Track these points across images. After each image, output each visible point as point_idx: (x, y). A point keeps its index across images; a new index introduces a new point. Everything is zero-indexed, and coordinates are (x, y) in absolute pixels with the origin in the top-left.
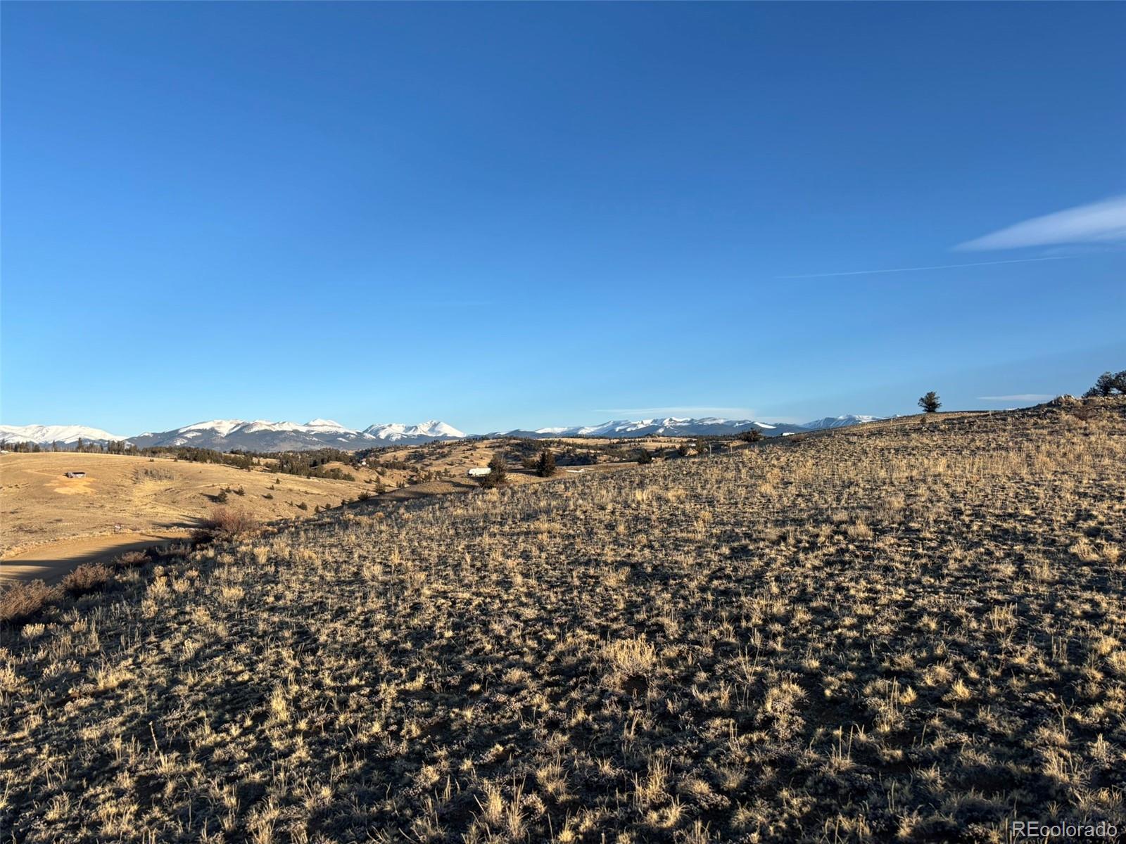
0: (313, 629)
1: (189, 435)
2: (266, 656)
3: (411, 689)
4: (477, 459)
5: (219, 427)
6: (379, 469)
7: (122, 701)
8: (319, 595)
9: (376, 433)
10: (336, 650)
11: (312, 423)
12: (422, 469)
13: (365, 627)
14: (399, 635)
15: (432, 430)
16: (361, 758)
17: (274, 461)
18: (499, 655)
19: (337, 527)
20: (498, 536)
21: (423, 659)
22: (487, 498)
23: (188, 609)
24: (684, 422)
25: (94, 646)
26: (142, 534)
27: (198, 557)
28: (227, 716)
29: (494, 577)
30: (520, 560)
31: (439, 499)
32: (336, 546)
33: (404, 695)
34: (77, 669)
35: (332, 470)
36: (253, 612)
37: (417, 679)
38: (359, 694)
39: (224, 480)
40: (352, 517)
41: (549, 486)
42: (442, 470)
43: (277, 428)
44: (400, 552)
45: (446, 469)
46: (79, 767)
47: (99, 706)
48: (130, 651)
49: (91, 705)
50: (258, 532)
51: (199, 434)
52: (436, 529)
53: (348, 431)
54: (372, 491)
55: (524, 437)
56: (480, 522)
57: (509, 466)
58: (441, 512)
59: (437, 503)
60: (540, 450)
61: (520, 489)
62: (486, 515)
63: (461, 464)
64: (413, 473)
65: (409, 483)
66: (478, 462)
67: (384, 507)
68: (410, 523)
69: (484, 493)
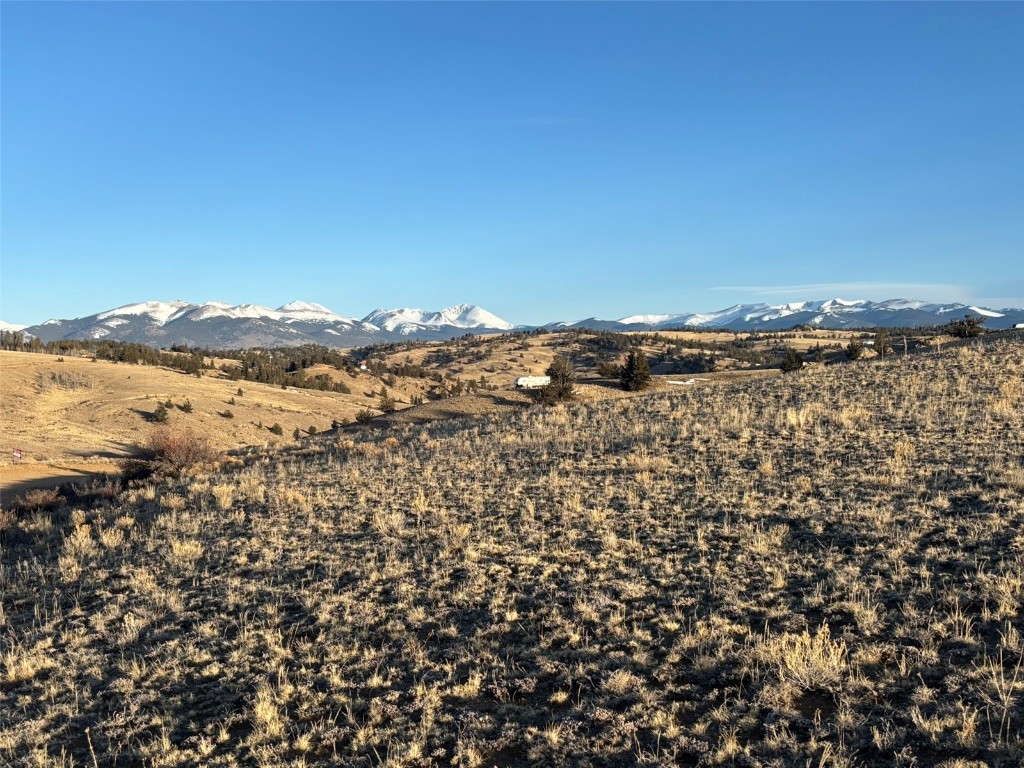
0: (308, 603)
1: (112, 324)
2: (242, 640)
3: (462, 695)
4: (529, 363)
5: (154, 312)
6: (386, 376)
7: (42, 698)
8: (313, 554)
9: (380, 322)
10: (345, 634)
11: (288, 307)
12: (448, 376)
13: (386, 603)
14: (437, 616)
15: (462, 318)
17: (234, 362)
18: (592, 650)
19: (330, 458)
20: (572, 475)
21: (477, 652)
22: (550, 419)
23: (123, 571)
24: (856, 306)
26: (50, 466)
27: (133, 499)
28: (193, 726)
29: (573, 535)
30: (611, 511)
31: (477, 420)
32: (332, 485)
33: (452, 705)
35: (317, 377)
36: (217, 578)
37: (470, 680)
38: (384, 700)
39: (162, 389)
40: (351, 444)
41: (646, 402)
42: (477, 378)
43: (238, 314)
44: (427, 496)
45: (483, 378)
47: (12, 704)
48: (48, 628)
50: (217, 464)
51: (125, 322)
52: (478, 464)
53: (340, 319)
54: (376, 409)
55: (601, 329)
56: (542, 454)
57: (578, 374)
58: (483, 439)
59: (475, 426)
60: (626, 350)
61: (600, 407)
62: (551, 445)
63: (506, 369)
64: (434, 383)
65: (428, 398)
66: (531, 367)
67: (396, 430)
68: (437, 454)
69: (544, 413)
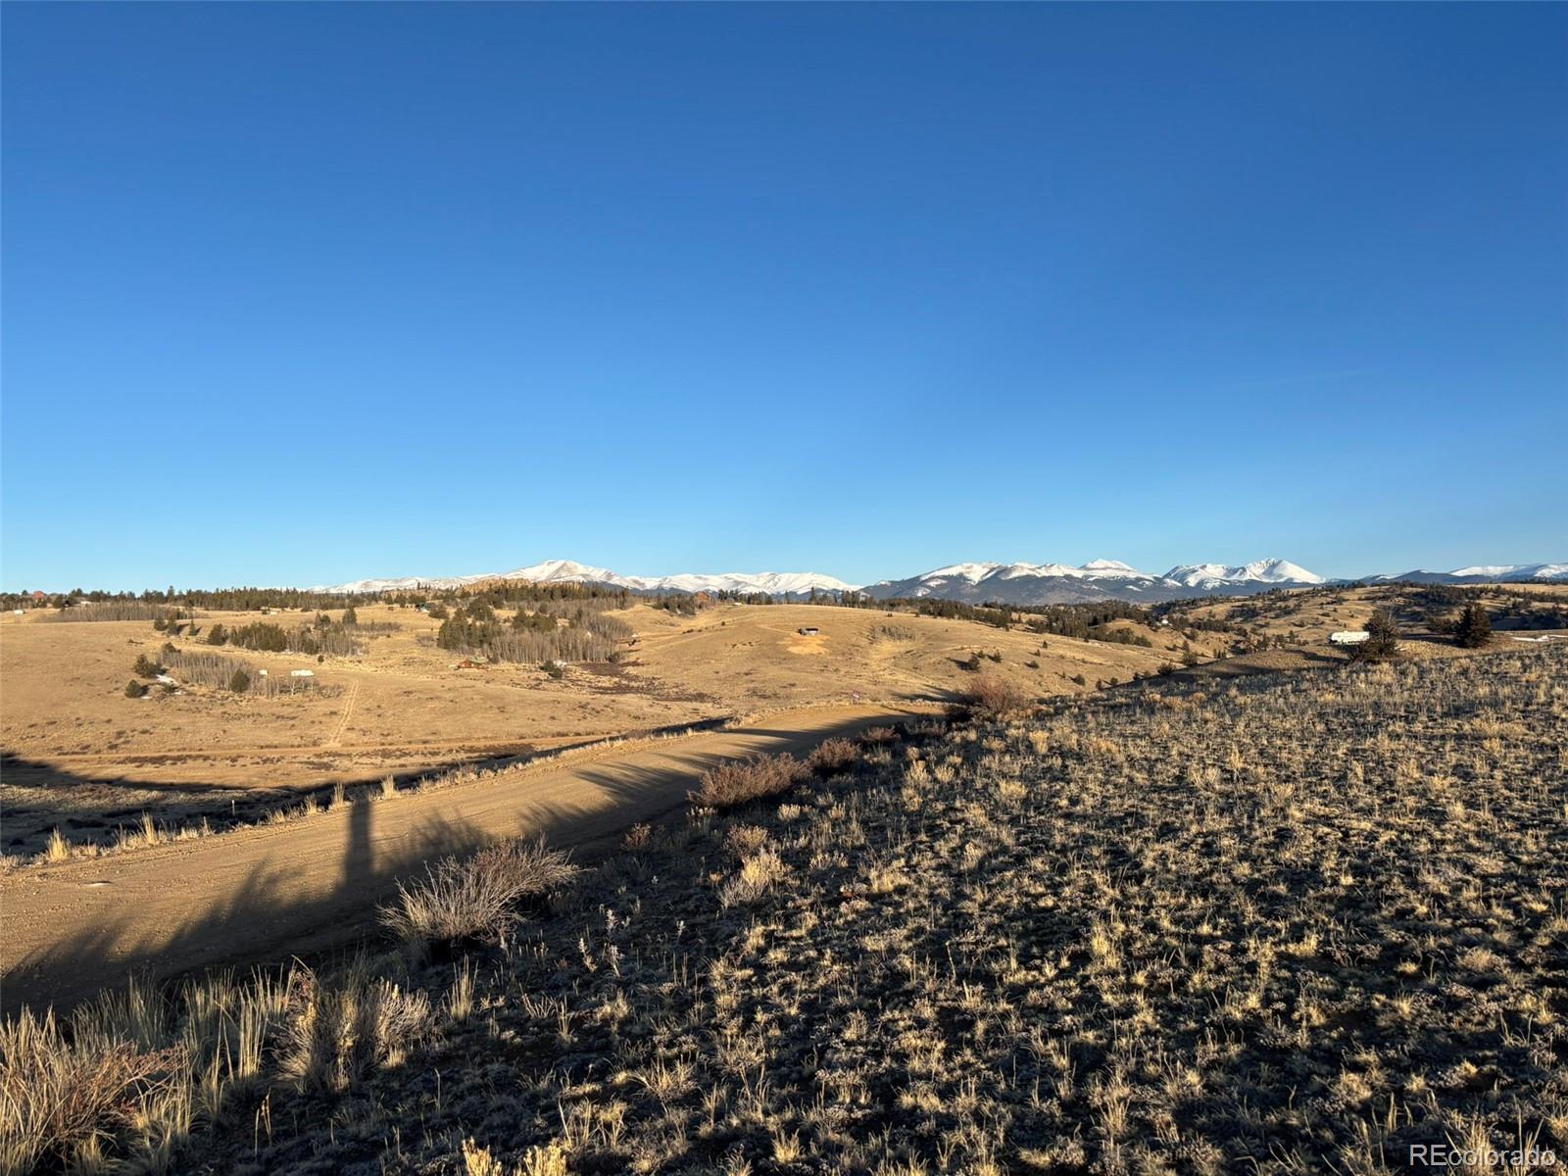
0: (1132, 849)
1: (933, 584)
2: (1072, 877)
3: (1298, 953)
4: (1344, 617)
5: (969, 573)
6: (1188, 631)
7: (902, 910)
8: (1130, 802)
9: (1182, 577)
10: (1170, 882)
11: (1090, 565)
12: (1254, 631)
13: (1208, 855)
14: (1264, 872)
15: (1269, 572)
16: (1237, 1041)
17: (1040, 617)
18: (1442, 924)
19: (1138, 711)
20: (1403, 738)
21: (1311, 913)
22: (1376, 678)
23: (958, 804)
25: (858, 838)
26: (883, 706)
27: (958, 740)
28: (1035, 950)
29: (1410, 801)
30: (1454, 779)
31: (1290, 677)
32: (1141, 737)
33: (1285, 960)
34: (844, 864)
35: (1119, 631)
36: (1042, 817)
37: (1306, 939)
38: (1215, 948)
39: (975, 641)
40: (1158, 697)
41: (1490, 662)
42: (1286, 633)
43: (1043, 573)
44: (1241, 752)
45: (1291, 632)
46: (869, 982)
47: (878, 912)
48: (900, 849)
49: (868, 910)
50: (1029, 711)
51: (944, 582)
52: (1294, 722)
53: (1142, 576)
54: (1177, 662)
55: (1429, 582)
56: (1367, 715)
57: (1402, 629)
58: (1298, 697)
59: (1288, 683)
60: (1461, 604)
61: (1433, 666)
62: (1376, 705)
63: (1317, 624)
64: (1239, 638)
65: (1233, 652)
66: (1347, 622)
67: (1203, 685)
68: (1249, 711)
69: (1367, 671)
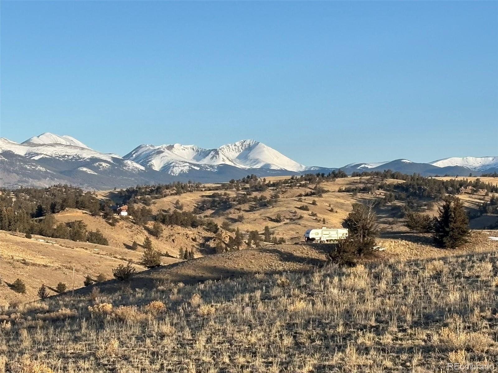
4: (323, 212)
6: (150, 225)
9: (145, 160)
12: (225, 226)
15: (243, 157)
19: (84, 324)
20: (371, 352)
22: (348, 282)
31: (260, 281)
35: (69, 225)
40: (109, 307)
41: (463, 265)
42: (260, 229)
45: (267, 228)
52: (260, 335)
53: (97, 156)
54: (137, 263)
55: (410, 172)
56: (337, 325)
57: (382, 226)
58: (266, 305)
59: (258, 288)
60: (441, 199)
61: (407, 269)
62: (348, 314)
63: (295, 219)
64: (209, 234)
65: (201, 251)
66: (325, 217)
67: (163, 292)
68: (212, 323)
69: (341, 275)
